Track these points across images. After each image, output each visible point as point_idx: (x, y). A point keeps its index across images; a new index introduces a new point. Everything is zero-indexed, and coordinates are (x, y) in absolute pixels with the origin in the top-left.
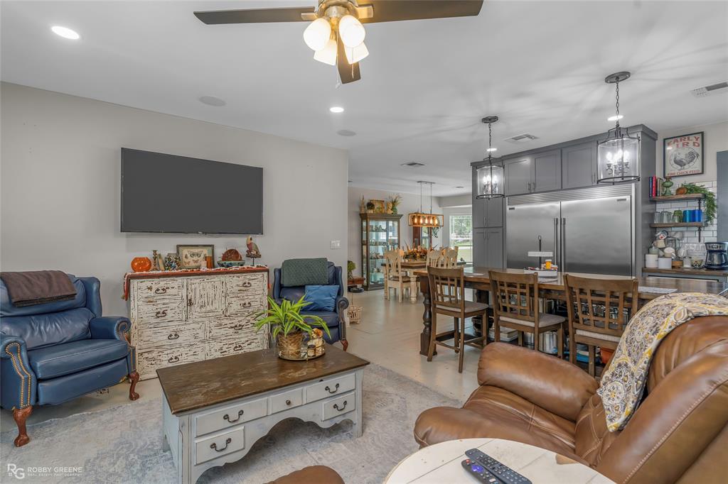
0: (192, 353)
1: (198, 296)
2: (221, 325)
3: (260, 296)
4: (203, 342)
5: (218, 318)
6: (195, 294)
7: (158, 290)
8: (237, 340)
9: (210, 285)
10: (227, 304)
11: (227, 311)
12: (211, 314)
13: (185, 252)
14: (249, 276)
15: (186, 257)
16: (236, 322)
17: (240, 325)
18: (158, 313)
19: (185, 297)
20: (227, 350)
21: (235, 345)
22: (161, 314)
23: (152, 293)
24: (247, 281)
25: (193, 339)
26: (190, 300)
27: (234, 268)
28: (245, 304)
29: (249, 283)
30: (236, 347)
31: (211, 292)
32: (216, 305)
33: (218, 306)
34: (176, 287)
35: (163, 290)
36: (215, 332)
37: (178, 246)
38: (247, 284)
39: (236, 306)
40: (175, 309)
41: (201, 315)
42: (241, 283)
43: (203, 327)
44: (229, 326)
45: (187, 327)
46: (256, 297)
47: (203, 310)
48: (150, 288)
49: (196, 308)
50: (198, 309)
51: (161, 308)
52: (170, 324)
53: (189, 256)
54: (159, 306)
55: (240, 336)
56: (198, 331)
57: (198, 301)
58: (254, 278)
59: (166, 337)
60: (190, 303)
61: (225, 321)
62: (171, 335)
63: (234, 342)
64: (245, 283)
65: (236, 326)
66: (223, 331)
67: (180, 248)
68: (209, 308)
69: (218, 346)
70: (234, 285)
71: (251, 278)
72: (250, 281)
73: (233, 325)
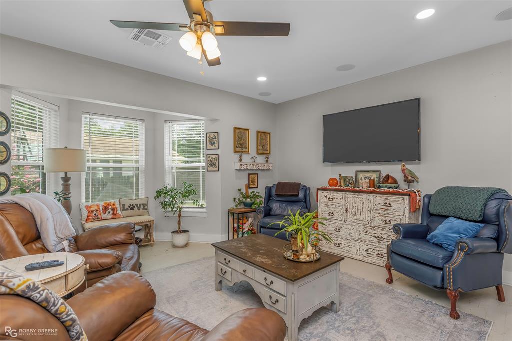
0: (347, 245)
1: (352, 207)
2: (367, 232)
3: (401, 217)
4: (355, 240)
5: (366, 227)
6: (350, 206)
7: (330, 199)
8: (380, 249)
9: (359, 200)
10: (372, 218)
11: (372, 223)
12: (360, 222)
13: (361, 176)
14: (390, 198)
15: (362, 180)
16: (379, 234)
17: (382, 238)
18: (330, 213)
19: (344, 206)
20: (372, 253)
21: (378, 252)
22: (331, 214)
23: (327, 200)
24: (388, 202)
25: (348, 236)
26: (347, 209)
27: (382, 190)
28: (386, 221)
29: (390, 204)
30: (379, 254)
31: (360, 206)
32: (363, 217)
33: (365, 217)
34: (339, 198)
35: (332, 199)
36: (363, 236)
37: (357, 172)
38: (388, 205)
39: (378, 221)
40: (339, 212)
41: (354, 221)
42: (383, 203)
43: (355, 229)
44: (374, 235)
45: (345, 226)
46: (397, 217)
47: (355, 217)
48: (326, 197)
49: (350, 215)
50: (352, 216)
51: (332, 210)
52: (336, 221)
53: (363, 178)
54: (331, 209)
55: (382, 247)
56: (352, 232)
57: (352, 210)
58: (395, 200)
59: (334, 229)
60: (347, 211)
61: (370, 231)
62: (337, 229)
63: (377, 249)
64: (386, 203)
65: (379, 237)
66: (368, 238)
67: (358, 173)
68: (359, 217)
69: (365, 248)
70: (377, 203)
71: (392, 200)
72: (391, 203)
73: (376, 236)
